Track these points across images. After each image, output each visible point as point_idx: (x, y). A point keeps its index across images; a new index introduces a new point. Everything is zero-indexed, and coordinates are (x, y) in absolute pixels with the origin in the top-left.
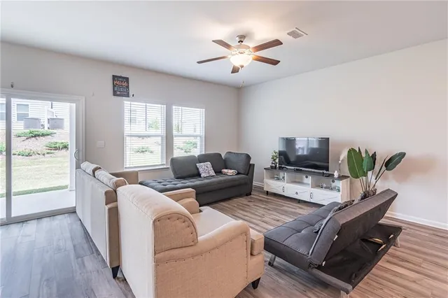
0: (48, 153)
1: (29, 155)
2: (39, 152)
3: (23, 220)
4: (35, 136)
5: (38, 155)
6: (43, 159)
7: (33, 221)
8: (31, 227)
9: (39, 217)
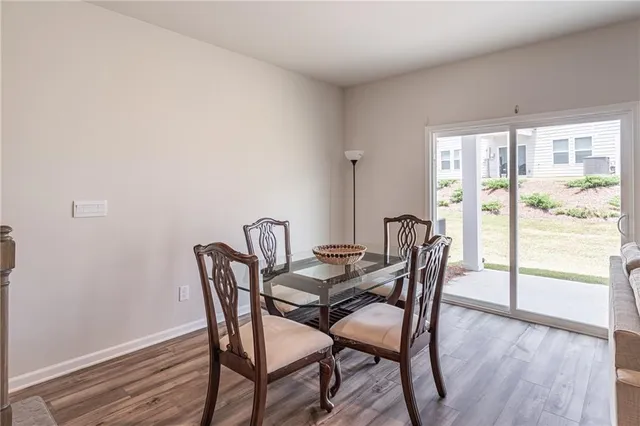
0: (612, 216)
1: (582, 216)
2: (599, 214)
3: (530, 320)
4: (594, 186)
5: (595, 218)
6: (601, 226)
7: (541, 328)
8: (536, 336)
9: (554, 325)
